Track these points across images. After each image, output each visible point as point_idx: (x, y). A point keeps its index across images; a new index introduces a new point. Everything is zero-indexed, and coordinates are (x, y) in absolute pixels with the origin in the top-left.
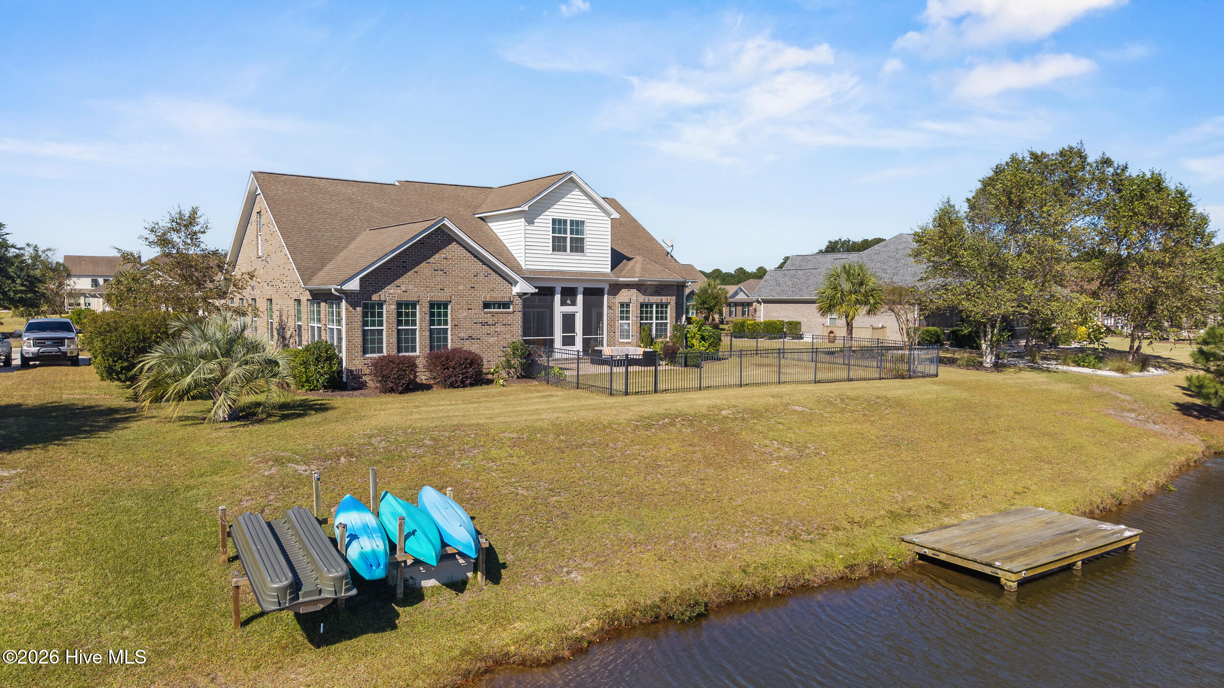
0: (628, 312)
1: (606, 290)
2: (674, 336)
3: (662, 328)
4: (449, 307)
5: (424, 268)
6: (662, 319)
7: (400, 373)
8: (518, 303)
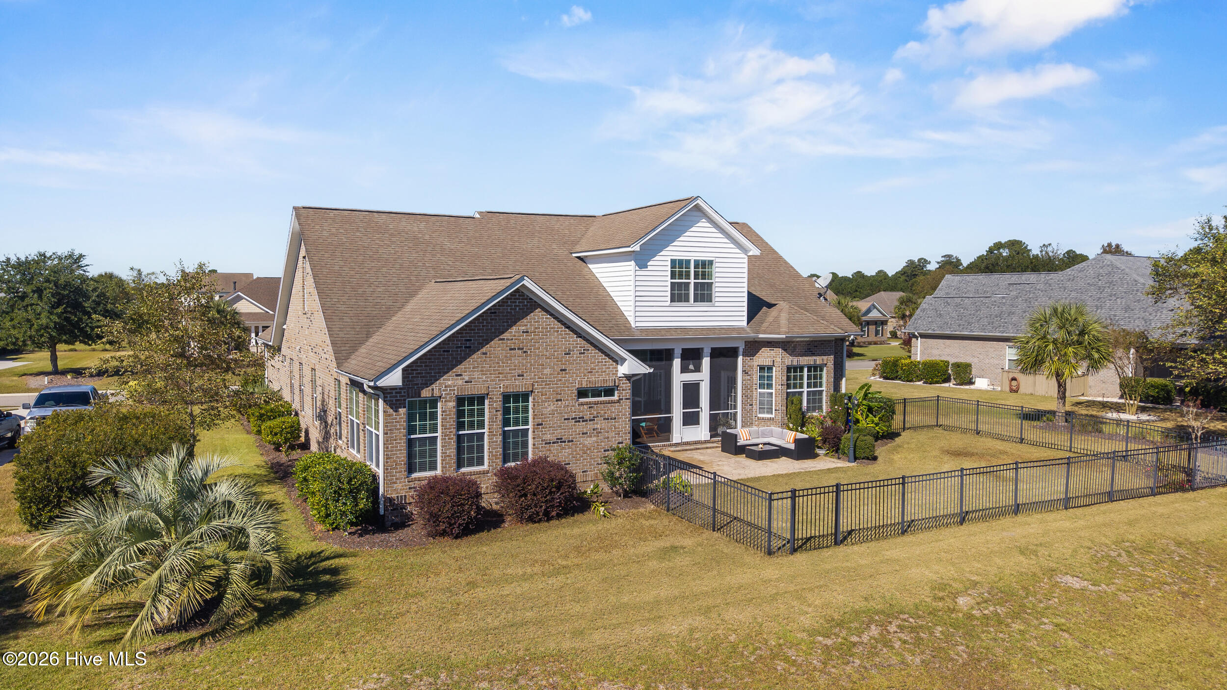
0: (770, 378)
1: (741, 350)
2: (832, 411)
3: (815, 399)
4: (531, 399)
5: (495, 347)
6: (815, 386)
7: (456, 509)
8: (626, 389)
